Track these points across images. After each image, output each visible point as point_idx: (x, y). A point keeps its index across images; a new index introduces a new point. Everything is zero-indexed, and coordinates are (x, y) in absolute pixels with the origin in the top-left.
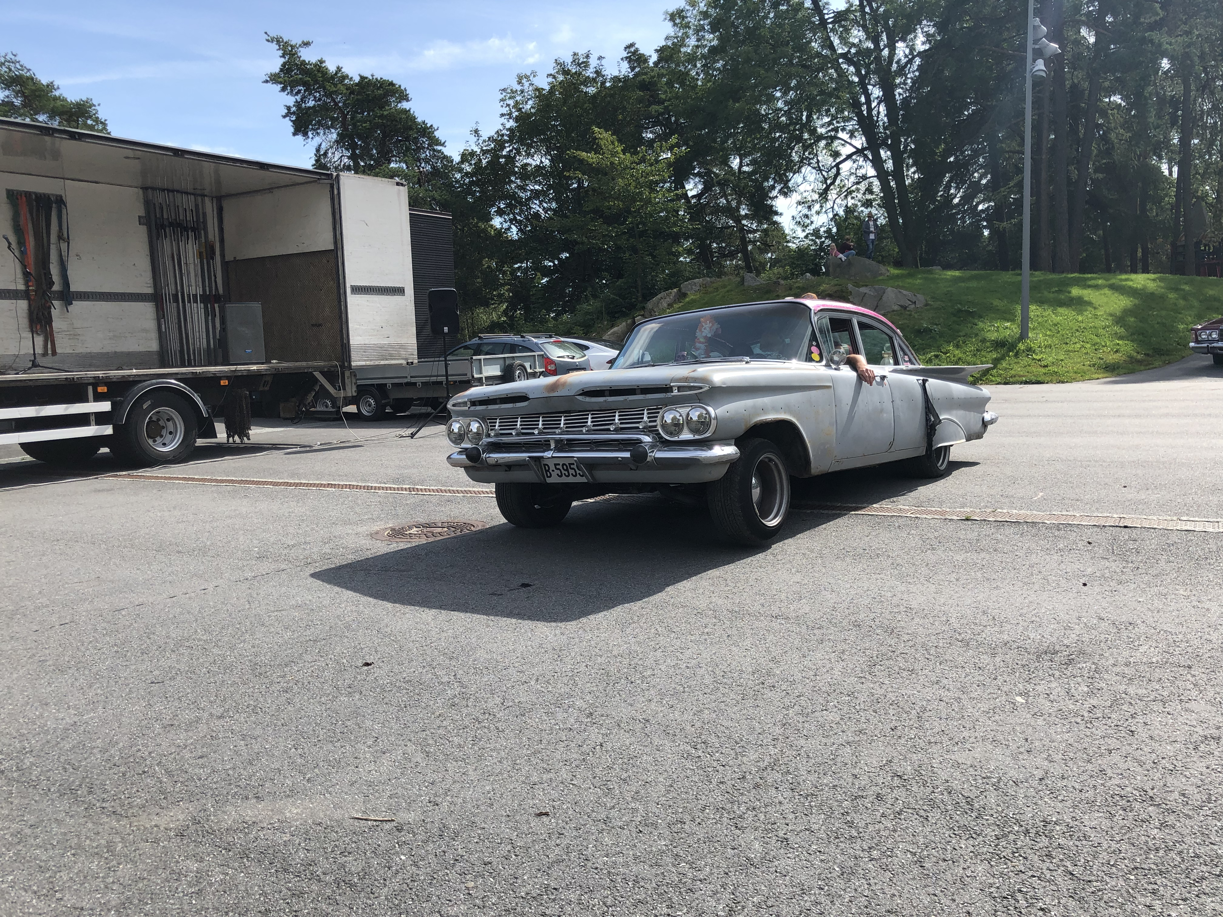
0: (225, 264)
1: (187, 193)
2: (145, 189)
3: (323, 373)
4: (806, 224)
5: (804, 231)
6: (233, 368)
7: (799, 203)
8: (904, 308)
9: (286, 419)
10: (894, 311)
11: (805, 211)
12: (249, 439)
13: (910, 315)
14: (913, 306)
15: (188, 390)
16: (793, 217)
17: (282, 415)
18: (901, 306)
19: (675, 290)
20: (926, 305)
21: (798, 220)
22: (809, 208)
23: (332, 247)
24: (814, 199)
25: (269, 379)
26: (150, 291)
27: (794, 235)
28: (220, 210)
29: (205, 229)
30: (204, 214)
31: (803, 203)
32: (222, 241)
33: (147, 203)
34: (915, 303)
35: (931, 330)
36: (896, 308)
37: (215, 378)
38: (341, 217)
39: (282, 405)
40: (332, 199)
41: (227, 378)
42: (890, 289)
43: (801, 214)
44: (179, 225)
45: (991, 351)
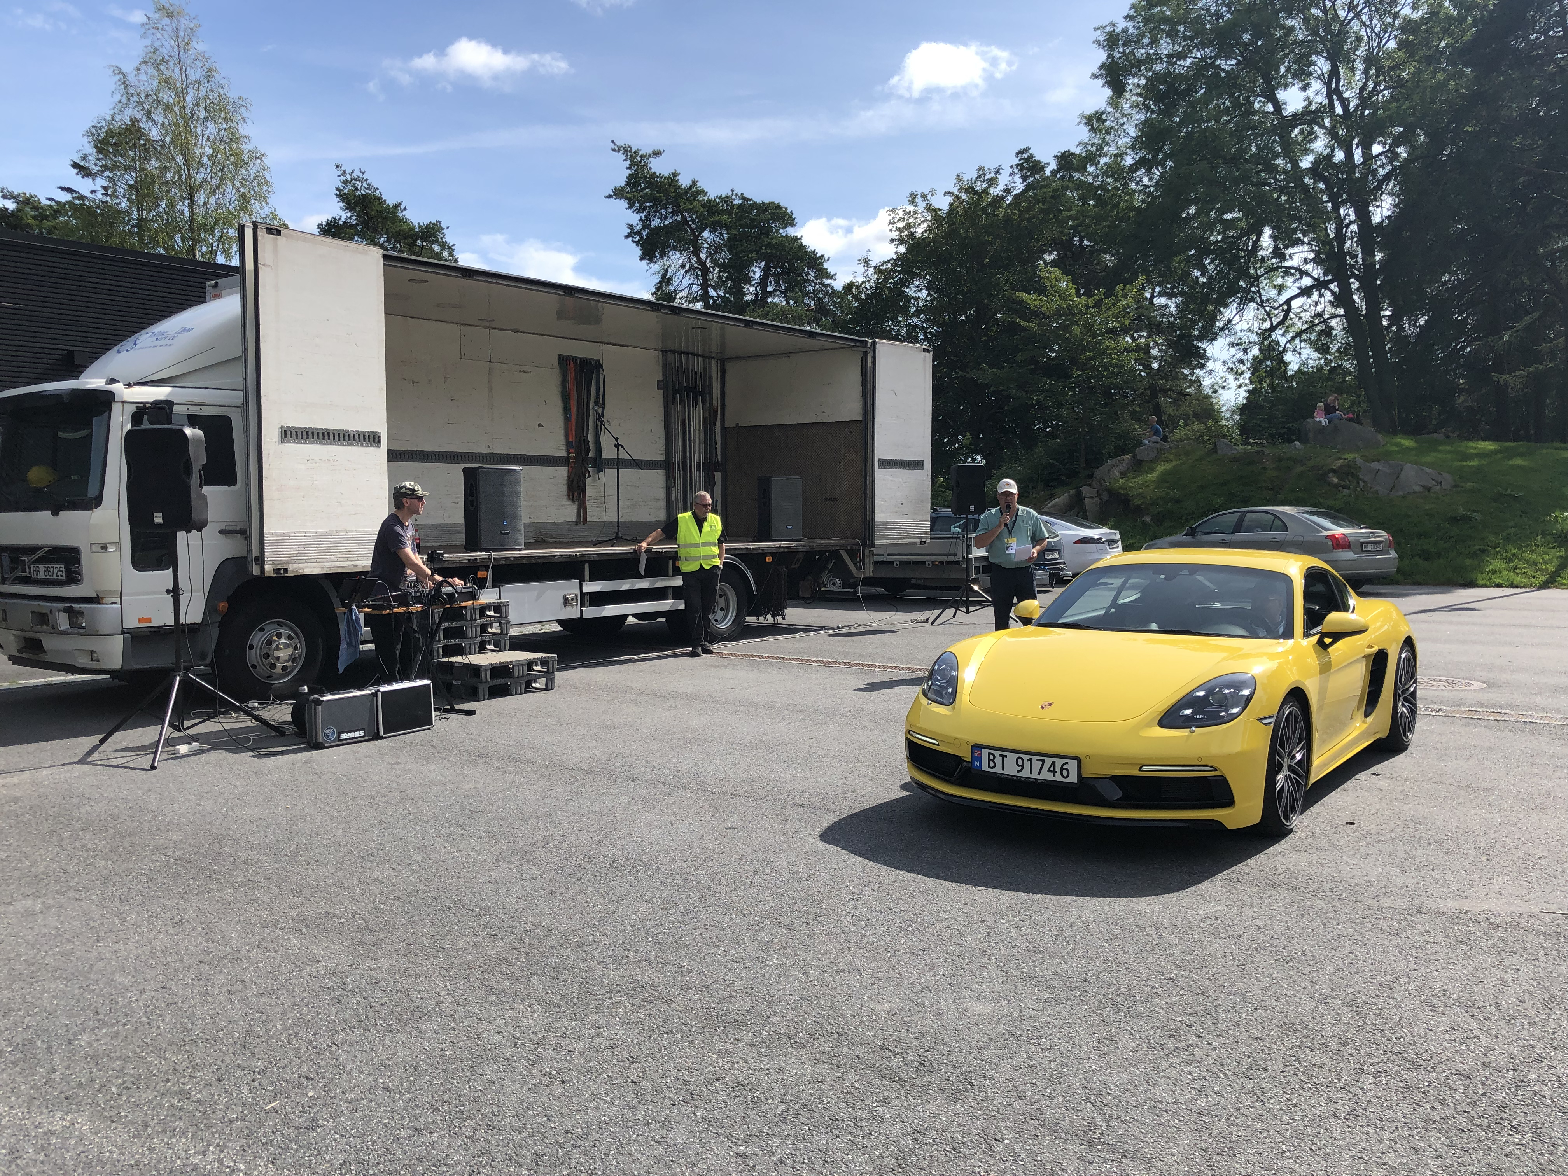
0: (724, 429)
1: (698, 355)
2: (664, 352)
3: (847, 551)
4: (1240, 371)
5: (1236, 379)
6: (778, 544)
7: (1232, 345)
8: (1429, 489)
9: (804, 599)
10: (1414, 492)
11: (1240, 355)
12: (784, 619)
13: (1438, 498)
14: (1438, 487)
15: (743, 567)
16: (1224, 362)
17: (801, 594)
18: (1424, 487)
19: (1128, 456)
20: (1456, 486)
21: (1231, 365)
22: (1245, 351)
23: (859, 418)
24: (1252, 340)
25: (801, 556)
26: (662, 458)
27: (1224, 384)
28: (723, 372)
29: (710, 393)
30: (711, 377)
31: (1238, 345)
32: (723, 405)
33: (665, 366)
34: (1441, 483)
35: (1470, 519)
36: (1417, 489)
37: (763, 554)
38: (874, 387)
39: (801, 582)
40: (864, 367)
41: (772, 554)
42: (1408, 465)
43: (1235, 359)
44: (688, 389)
45: (1553, 548)
